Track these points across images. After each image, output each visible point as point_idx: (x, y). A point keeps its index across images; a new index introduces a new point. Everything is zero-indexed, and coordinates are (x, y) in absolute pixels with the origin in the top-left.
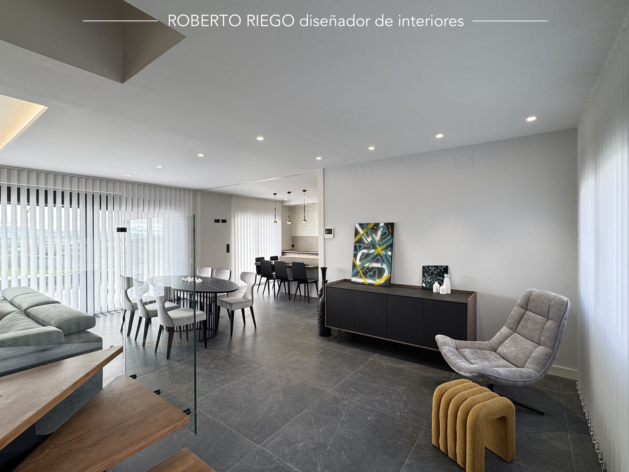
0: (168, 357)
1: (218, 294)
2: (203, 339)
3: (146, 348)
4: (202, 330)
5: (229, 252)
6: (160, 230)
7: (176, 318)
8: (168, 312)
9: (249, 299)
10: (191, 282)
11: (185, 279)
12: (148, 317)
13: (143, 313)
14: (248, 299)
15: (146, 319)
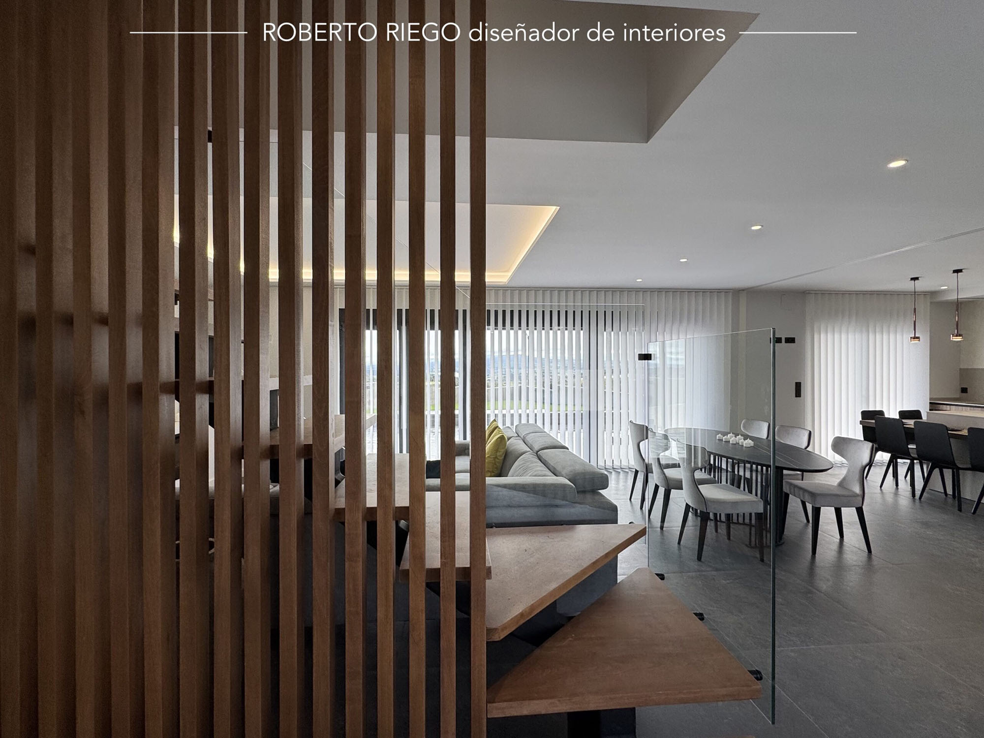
0: (699, 558)
1: (785, 472)
2: (756, 544)
3: (664, 532)
4: (753, 529)
5: (800, 397)
6: (680, 357)
7: (711, 499)
8: (699, 486)
9: (854, 492)
10: (735, 443)
11: (724, 438)
12: (668, 487)
13: (660, 481)
14: (852, 490)
15: (665, 489)
